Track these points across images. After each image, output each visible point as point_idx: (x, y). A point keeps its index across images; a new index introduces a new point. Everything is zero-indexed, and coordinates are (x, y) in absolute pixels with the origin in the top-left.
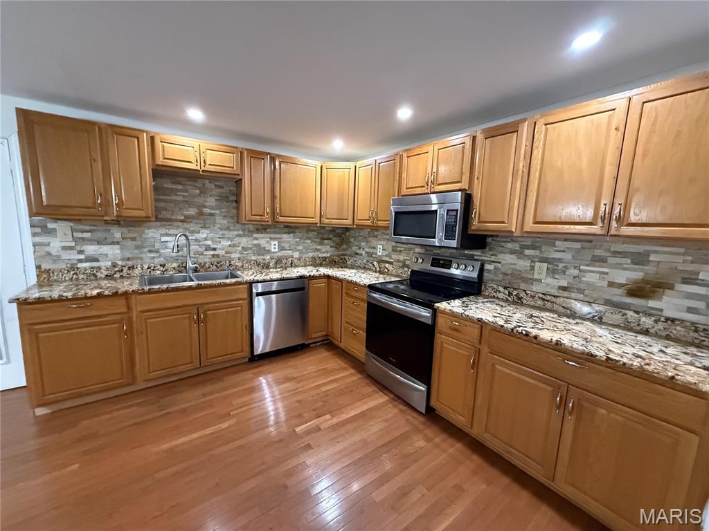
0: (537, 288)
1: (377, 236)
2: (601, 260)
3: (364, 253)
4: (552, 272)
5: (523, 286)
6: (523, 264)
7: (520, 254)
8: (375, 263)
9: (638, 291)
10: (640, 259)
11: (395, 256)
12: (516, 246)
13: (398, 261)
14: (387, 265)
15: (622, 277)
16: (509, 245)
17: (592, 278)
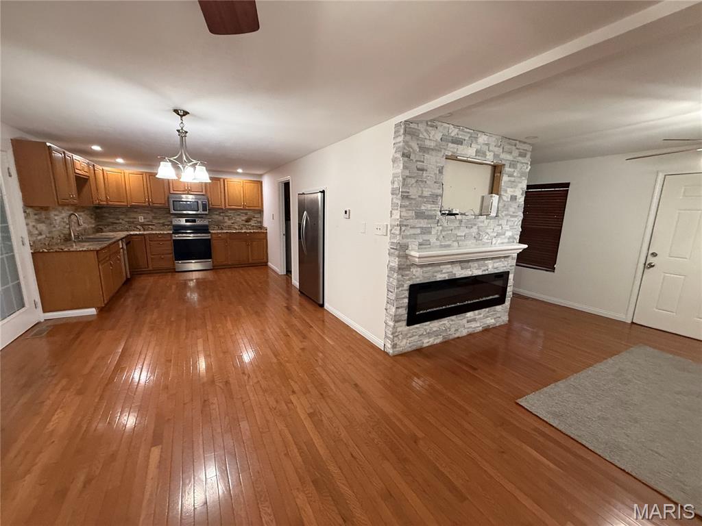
0: (225, 224)
1: (136, 211)
2: (239, 215)
3: (123, 222)
4: (229, 219)
5: (222, 224)
6: (221, 218)
7: (219, 214)
8: (139, 227)
9: (247, 221)
10: (246, 214)
11: (155, 221)
12: (217, 213)
13: (159, 223)
14: (150, 227)
15: (244, 218)
16: (215, 213)
17: (238, 219)
